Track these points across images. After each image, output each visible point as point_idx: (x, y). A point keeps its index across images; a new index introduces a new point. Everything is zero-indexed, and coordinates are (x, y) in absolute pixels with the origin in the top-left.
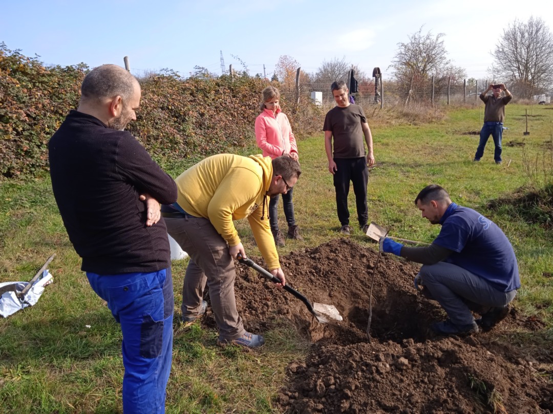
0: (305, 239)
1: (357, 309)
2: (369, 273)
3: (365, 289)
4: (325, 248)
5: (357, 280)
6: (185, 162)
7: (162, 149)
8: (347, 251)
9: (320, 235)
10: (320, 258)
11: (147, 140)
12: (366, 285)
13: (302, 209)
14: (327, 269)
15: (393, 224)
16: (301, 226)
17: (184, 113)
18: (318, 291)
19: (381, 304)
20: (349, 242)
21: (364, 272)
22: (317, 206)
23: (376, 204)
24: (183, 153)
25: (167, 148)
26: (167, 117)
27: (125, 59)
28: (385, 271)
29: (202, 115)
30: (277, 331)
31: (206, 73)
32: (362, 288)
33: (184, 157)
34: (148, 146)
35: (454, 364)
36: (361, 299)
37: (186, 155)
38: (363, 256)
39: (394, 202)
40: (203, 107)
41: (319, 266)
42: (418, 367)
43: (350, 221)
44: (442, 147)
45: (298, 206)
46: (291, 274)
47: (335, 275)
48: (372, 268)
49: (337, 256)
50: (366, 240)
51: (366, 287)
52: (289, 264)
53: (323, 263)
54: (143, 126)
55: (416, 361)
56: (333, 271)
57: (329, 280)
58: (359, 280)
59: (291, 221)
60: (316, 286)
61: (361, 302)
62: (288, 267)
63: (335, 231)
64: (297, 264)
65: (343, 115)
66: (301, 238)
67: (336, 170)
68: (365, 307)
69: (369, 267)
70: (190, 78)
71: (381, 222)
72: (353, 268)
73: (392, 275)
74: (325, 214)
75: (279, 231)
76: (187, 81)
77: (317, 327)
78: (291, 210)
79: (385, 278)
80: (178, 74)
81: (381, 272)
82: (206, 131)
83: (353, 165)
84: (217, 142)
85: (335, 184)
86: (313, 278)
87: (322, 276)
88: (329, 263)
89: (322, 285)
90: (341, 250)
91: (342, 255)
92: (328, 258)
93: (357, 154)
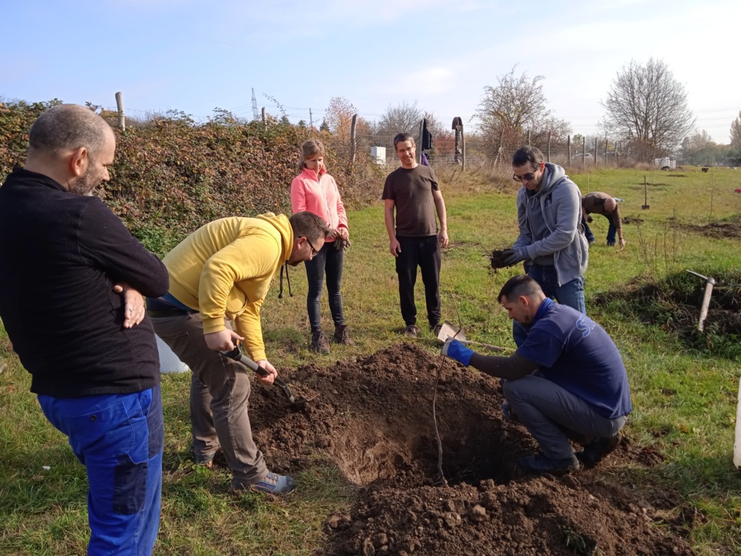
0: (357, 344)
1: (423, 439)
2: (440, 390)
4: (383, 356)
5: (424, 400)
7: (165, 218)
8: (411, 360)
9: (378, 338)
11: (146, 205)
13: (355, 303)
14: (385, 385)
15: (474, 323)
17: (198, 170)
18: (372, 415)
19: (456, 432)
20: (415, 348)
21: (433, 388)
22: (374, 300)
23: (451, 298)
24: (196, 225)
25: (173, 218)
26: (173, 175)
27: (117, 96)
29: (223, 174)
30: (313, 471)
31: (229, 118)
34: (146, 214)
35: (546, 513)
36: (428, 425)
38: (432, 367)
39: (475, 294)
40: (224, 164)
41: (374, 381)
42: (498, 518)
43: (417, 320)
45: (350, 299)
46: (336, 392)
47: (395, 393)
48: (444, 384)
49: (397, 366)
50: (437, 345)
52: (334, 378)
53: (380, 376)
54: (141, 187)
55: (496, 510)
56: (392, 387)
57: (386, 400)
58: (427, 399)
59: (339, 320)
60: (369, 409)
61: (428, 430)
62: (332, 382)
63: (398, 333)
64: (345, 379)
65: (409, 180)
66: (351, 342)
67: (400, 251)
68: (435, 436)
69: (440, 382)
70: (208, 124)
71: (458, 321)
72: (418, 383)
74: (385, 309)
75: (322, 332)
76: (203, 128)
77: (370, 464)
78: (338, 304)
79: (460, 396)
80: (190, 117)
81: (456, 389)
82: (228, 195)
83: (422, 245)
85: (398, 270)
86: (365, 397)
87: (378, 394)
88: (388, 376)
89: (376, 407)
90: (403, 359)
91: (405, 366)
92: (386, 370)
93: (426, 231)
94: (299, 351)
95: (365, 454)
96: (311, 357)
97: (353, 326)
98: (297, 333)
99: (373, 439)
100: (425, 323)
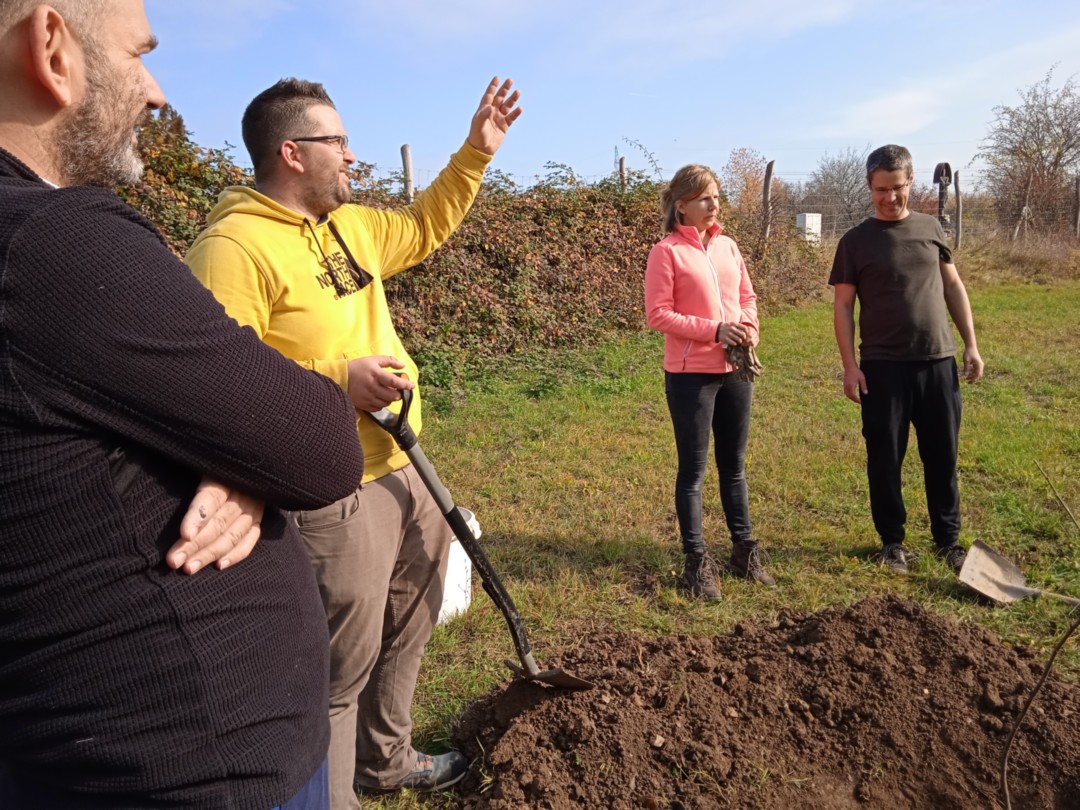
0: (779, 580)
2: (988, 727)
3: (977, 783)
4: (842, 624)
5: (949, 750)
6: (507, 362)
7: (461, 334)
8: (909, 640)
9: (822, 570)
10: (825, 661)
11: (433, 313)
12: (977, 770)
13: (771, 487)
14: (850, 701)
15: (1033, 542)
16: (769, 538)
17: (516, 258)
18: (820, 778)
21: (970, 721)
23: (972, 482)
24: (507, 343)
25: (472, 333)
26: (478, 266)
27: (403, 150)
28: (1044, 724)
29: (554, 262)
31: (569, 176)
32: (968, 781)
33: (509, 351)
34: (433, 328)
37: (512, 347)
38: (962, 663)
39: (1024, 476)
40: (557, 246)
41: (823, 691)
45: (762, 478)
46: (734, 713)
47: (876, 724)
48: (998, 711)
50: (961, 593)
51: (980, 779)
52: (730, 676)
53: (835, 677)
54: (428, 286)
56: (867, 710)
57: (854, 743)
58: (956, 748)
59: (741, 529)
60: (811, 761)
62: (726, 688)
63: (865, 560)
64: (754, 679)
65: (890, 243)
66: (767, 577)
67: (866, 392)
69: (984, 704)
70: (536, 187)
71: (996, 535)
72: (933, 705)
74: (833, 503)
75: (707, 555)
76: (529, 194)
78: (740, 498)
79: (1046, 751)
80: (511, 179)
81: (1031, 730)
82: (560, 295)
84: (581, 320)
86: (802, 730)
87: (832, 723)
88: (855, 679)
89: (831, 757)
90: (890, 636)
91: (895, 654)
92: (848, 660)
93: (933, 348)
94: (659, 592)
96: (681, 606)
100: (923, 537)
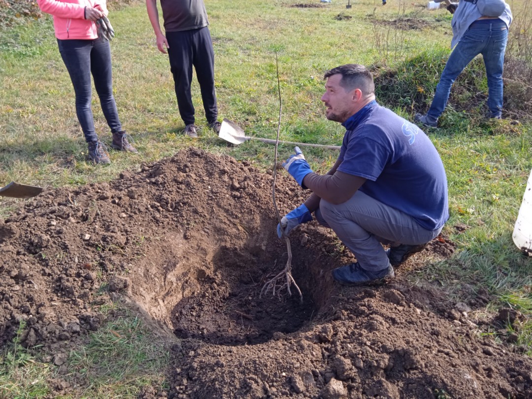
0: (139, 149)
1: (224, 249)
2: (234, 197)
3: (232, 220)
4: (170, 165)
5: (221, 209)
8: (200, 165)
9: (159, 142)
10: (165, 183)
12: (232, 214)
13: (129, 103)
14: (178, 198)
15: (247, 117)
18: (168, 234)
19: (255, 238)
21: (227, 196)
22: (148, 99)
23: (221, 92)
28: (255, 191)
32: (229, 220)
35: (409, 373)
36: (228, 235)
38: (223, 172)
39: (241, 88)
41: (165, 196)
44: (276, 20)
45: (123, 99)
47: (190, 206)
48: (237, 190)
49: (188, 176)
50: (220, 143)
51: (233, 218)
52: (120, 198)
53: (170, 189)
55: (353, 380)
56: (186, 200)
57: (182, 216)
58: (223, 208)
59: (116, 126)
60: (164, 228)
61: (228, 239)
62: (118, 204)
63: (178, 134)
64: (132, 197)
66: (132, 149)
68: (235, 245)
69: (233, 188)
71: (232, 116)
72: (212, 192)
73: (264, 196)
74: (160, 108)
77: (173, 288)
78: (113, 109)
79: (256, 201)
81: (251, 194)
86: (158, 215)
87: (171, 209)
88: (179, 188)
89: (172, 224)
90: (192, 166)
91: (195, 174)
92: (176, 181)
94: (75, 163)
95: (167, 279)
96: (89, 170)
97: (131, 129)
98: (71, 142)
99: (173, 260)
100: (202, 120)
